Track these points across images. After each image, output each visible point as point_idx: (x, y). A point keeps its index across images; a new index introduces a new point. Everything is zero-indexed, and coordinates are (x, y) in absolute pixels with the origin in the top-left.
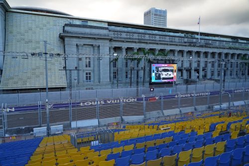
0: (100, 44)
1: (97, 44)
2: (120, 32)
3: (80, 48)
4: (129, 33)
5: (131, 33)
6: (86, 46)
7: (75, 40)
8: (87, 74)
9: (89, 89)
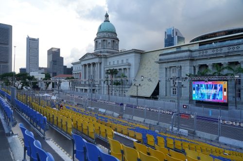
0: (182, 65)
1: (180, 65)
2: (205, 50)
3: (168, 70)
4: (216, 48)
5: (218, 48)
6: (173, 68)
7: (164, 64)
8: (174, 89)
9: (173, 102)
